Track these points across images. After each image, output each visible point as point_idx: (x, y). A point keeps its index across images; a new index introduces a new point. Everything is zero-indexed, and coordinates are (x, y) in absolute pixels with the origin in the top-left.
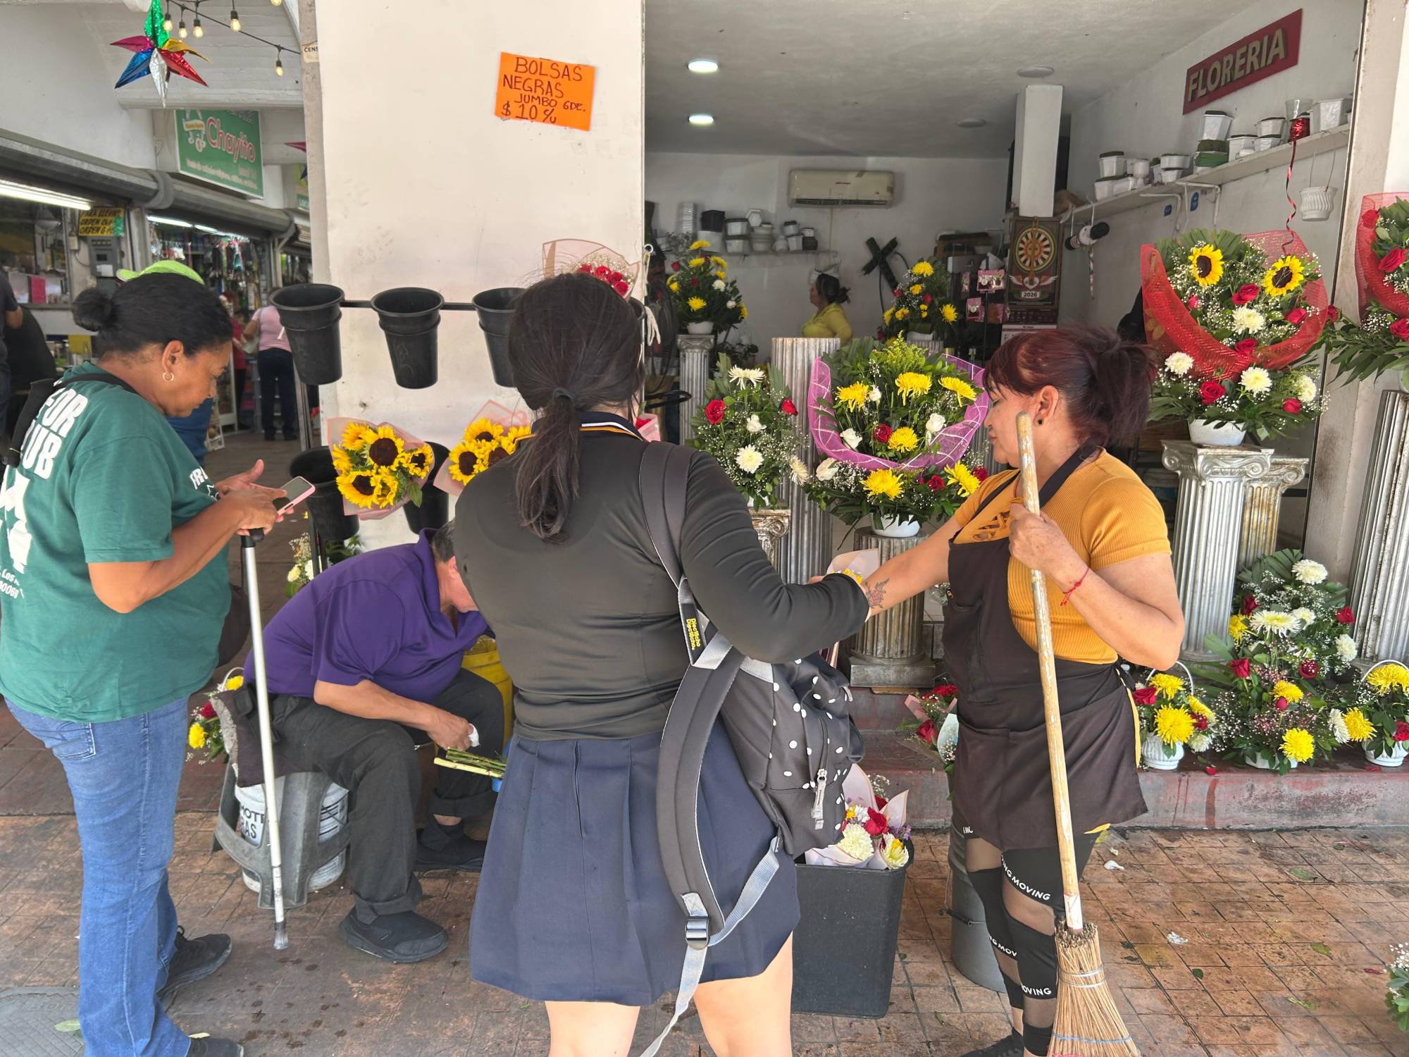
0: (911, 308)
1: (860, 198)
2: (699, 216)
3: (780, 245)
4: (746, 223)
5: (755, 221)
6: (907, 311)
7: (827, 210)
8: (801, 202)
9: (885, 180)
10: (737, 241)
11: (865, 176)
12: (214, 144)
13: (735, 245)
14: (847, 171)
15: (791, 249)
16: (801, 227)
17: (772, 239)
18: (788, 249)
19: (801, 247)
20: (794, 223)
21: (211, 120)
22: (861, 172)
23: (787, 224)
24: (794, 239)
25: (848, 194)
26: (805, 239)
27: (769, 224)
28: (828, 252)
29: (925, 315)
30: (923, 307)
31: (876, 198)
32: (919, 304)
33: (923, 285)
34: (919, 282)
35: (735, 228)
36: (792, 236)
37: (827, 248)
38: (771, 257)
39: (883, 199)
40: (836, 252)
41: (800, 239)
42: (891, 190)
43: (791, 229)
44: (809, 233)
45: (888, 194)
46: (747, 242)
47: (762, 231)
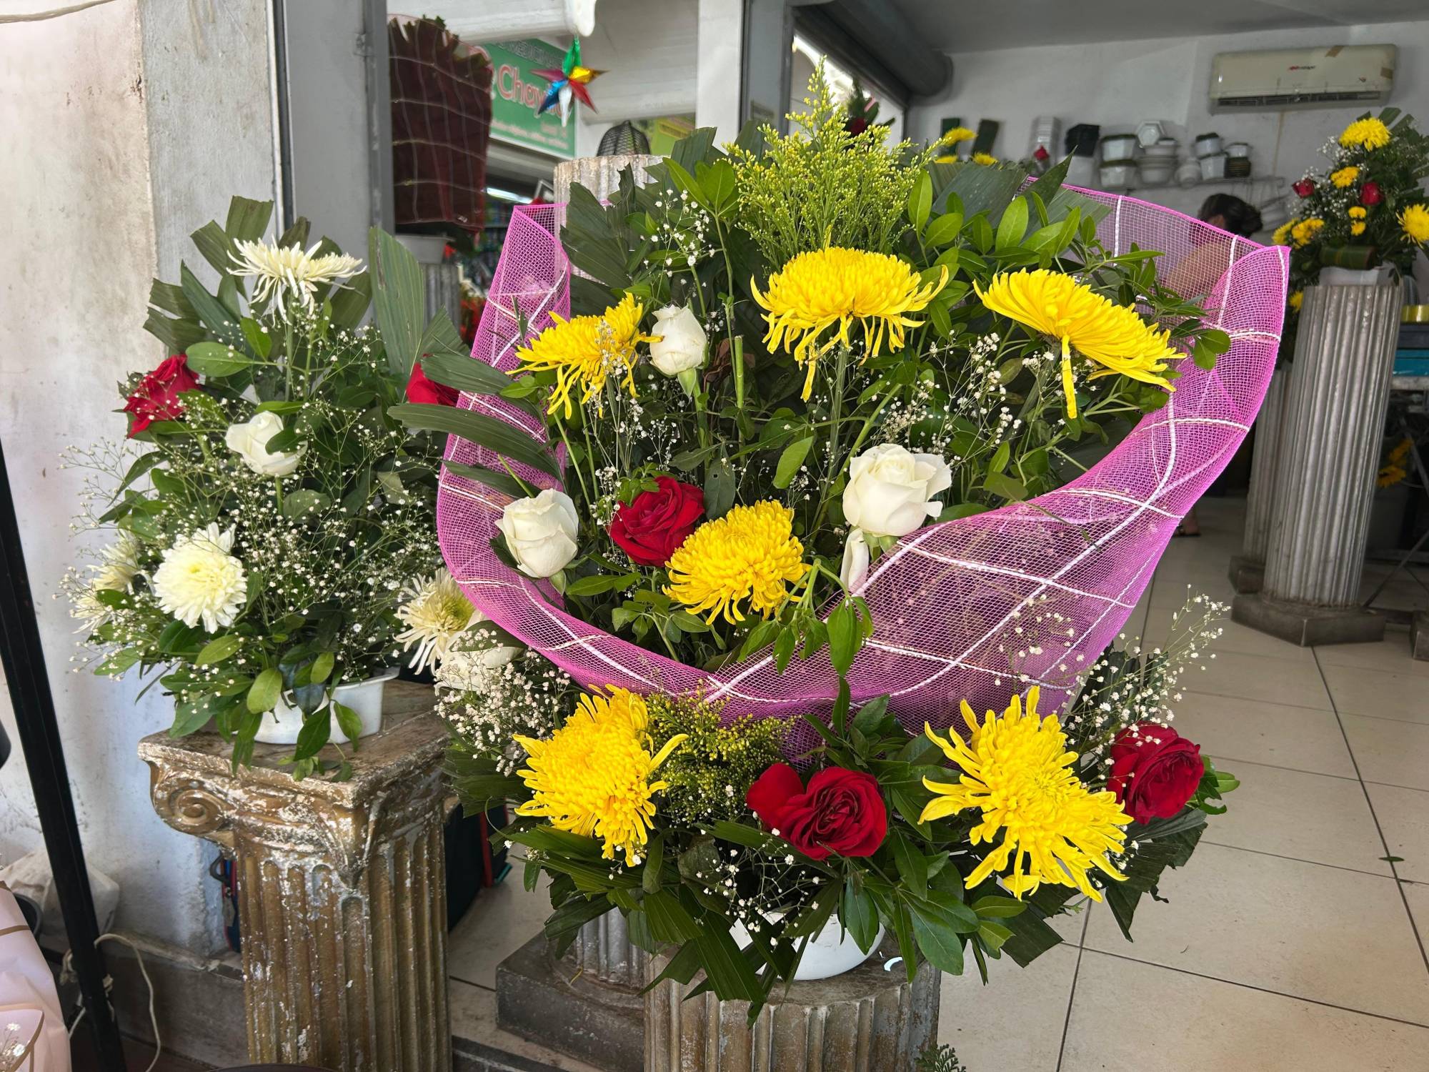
0: (1327, 216)
1: (1332, 89)
2: (1063, 136)
3: (1187, 172)
4: (1132, 142)
5: (1148, 136)
6: (1318, 223)
7: (1274, 116)
8: (1227, 103)
9: (1380, 58)
10: (1119, 170)
11: (1342, 55)
12: (508, 96)
13: (1115, 175)
14: (1309, 49)
15: (1206, 177)
16: (1227, 142)
17: (1174, 162)
18: (1200, 177)
19: (1221, 174)
20: (1213, 136)
21: (505, 68)
22: (1335, 50)
23: (1201, 138)
24: (1210, 161)
25: (1310, 85)
26: (1230, 162)
27: (1171, 139)
28: (1268, 179)
29: (1358, 229)
30: (1355, 211)
31: (1361, 88)
32: (1348, 206)
33: (1362, 167)
34: (1354, 161)
35: (1116, 150)
36: (1208, 156)
37: (1270, 172)
38: (1174, 192)
39: (1372, 88)
40: (1282, 179)
41: (1222, 160)
42: (1389, 74)
43: (1208, 146)
44: (1238, 152)
45: (1383, 80)
46: (1133, 169)
47: (1158, 152)
